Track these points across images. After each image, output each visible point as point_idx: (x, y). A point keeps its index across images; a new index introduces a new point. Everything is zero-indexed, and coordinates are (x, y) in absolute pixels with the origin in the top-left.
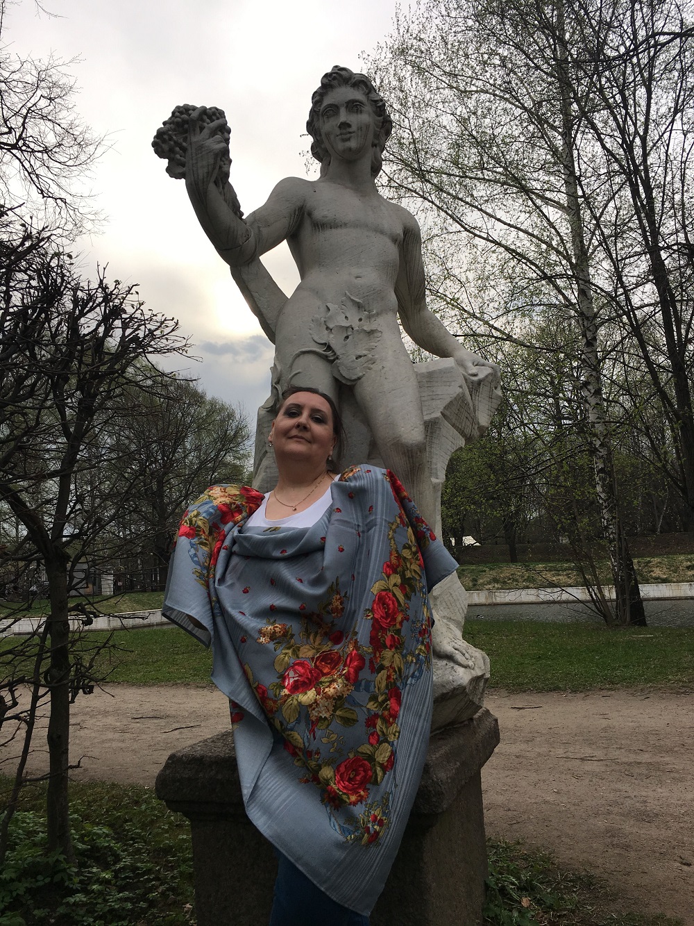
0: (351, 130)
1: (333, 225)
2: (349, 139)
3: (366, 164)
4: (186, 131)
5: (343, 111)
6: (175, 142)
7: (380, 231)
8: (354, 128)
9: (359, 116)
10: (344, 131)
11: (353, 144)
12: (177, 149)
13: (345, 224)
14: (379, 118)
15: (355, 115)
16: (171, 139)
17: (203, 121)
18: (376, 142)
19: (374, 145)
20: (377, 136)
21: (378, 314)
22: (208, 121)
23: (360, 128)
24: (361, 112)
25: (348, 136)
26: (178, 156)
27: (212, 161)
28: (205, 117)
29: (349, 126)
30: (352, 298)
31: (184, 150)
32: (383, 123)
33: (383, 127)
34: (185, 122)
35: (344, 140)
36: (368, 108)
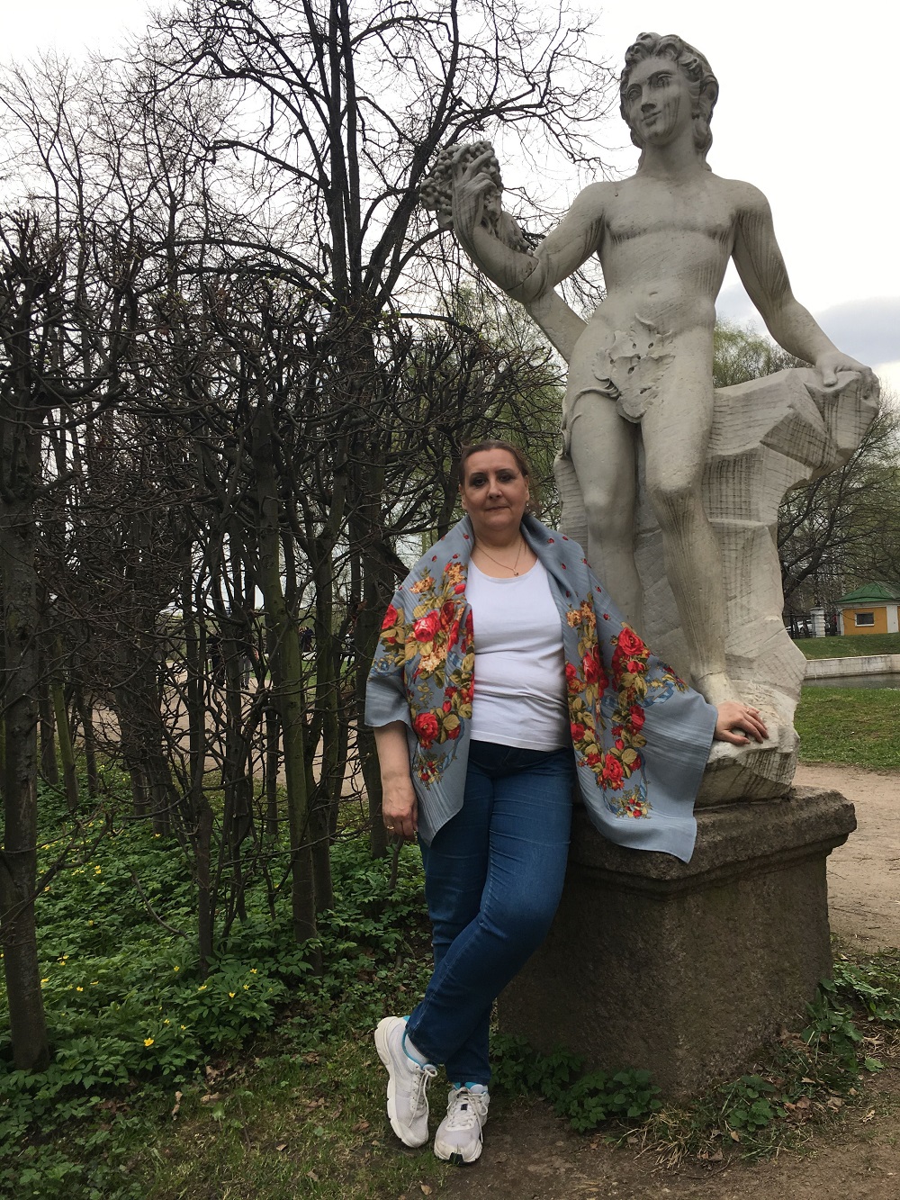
0: (655, 110)
1: (631, 234)
2: (654, 123)
3: (685, 144)
4: (450, 177)
5: (645, 89)
6: (439, 193)
7: (690, 228)
8: (660, 107)
9: (666, 89)
10: (648, 114)
11: (659, 127)
12: (442, 199)
13: (645, 230)
14: (695, 84)
15: (661, 90)
16: (434, 190)
17: (467, 160)
18: (698, 112)
19: (695, 117)
20: (696, 105)
21: (675, 335)
22: (471, 159)
23: (667, 105)
24: (668, 84)
25: (652, 118)
26: (444, 206)
27: (473, 204)
28: (469, 156)
29: (653, 106)
30: (643, 321)
31: (449, 197)
32: (701, 87)
33: (701, 92)
34: (448, 167)
35: (649, 125)
36: (679, 76)
